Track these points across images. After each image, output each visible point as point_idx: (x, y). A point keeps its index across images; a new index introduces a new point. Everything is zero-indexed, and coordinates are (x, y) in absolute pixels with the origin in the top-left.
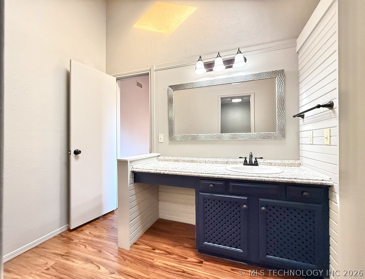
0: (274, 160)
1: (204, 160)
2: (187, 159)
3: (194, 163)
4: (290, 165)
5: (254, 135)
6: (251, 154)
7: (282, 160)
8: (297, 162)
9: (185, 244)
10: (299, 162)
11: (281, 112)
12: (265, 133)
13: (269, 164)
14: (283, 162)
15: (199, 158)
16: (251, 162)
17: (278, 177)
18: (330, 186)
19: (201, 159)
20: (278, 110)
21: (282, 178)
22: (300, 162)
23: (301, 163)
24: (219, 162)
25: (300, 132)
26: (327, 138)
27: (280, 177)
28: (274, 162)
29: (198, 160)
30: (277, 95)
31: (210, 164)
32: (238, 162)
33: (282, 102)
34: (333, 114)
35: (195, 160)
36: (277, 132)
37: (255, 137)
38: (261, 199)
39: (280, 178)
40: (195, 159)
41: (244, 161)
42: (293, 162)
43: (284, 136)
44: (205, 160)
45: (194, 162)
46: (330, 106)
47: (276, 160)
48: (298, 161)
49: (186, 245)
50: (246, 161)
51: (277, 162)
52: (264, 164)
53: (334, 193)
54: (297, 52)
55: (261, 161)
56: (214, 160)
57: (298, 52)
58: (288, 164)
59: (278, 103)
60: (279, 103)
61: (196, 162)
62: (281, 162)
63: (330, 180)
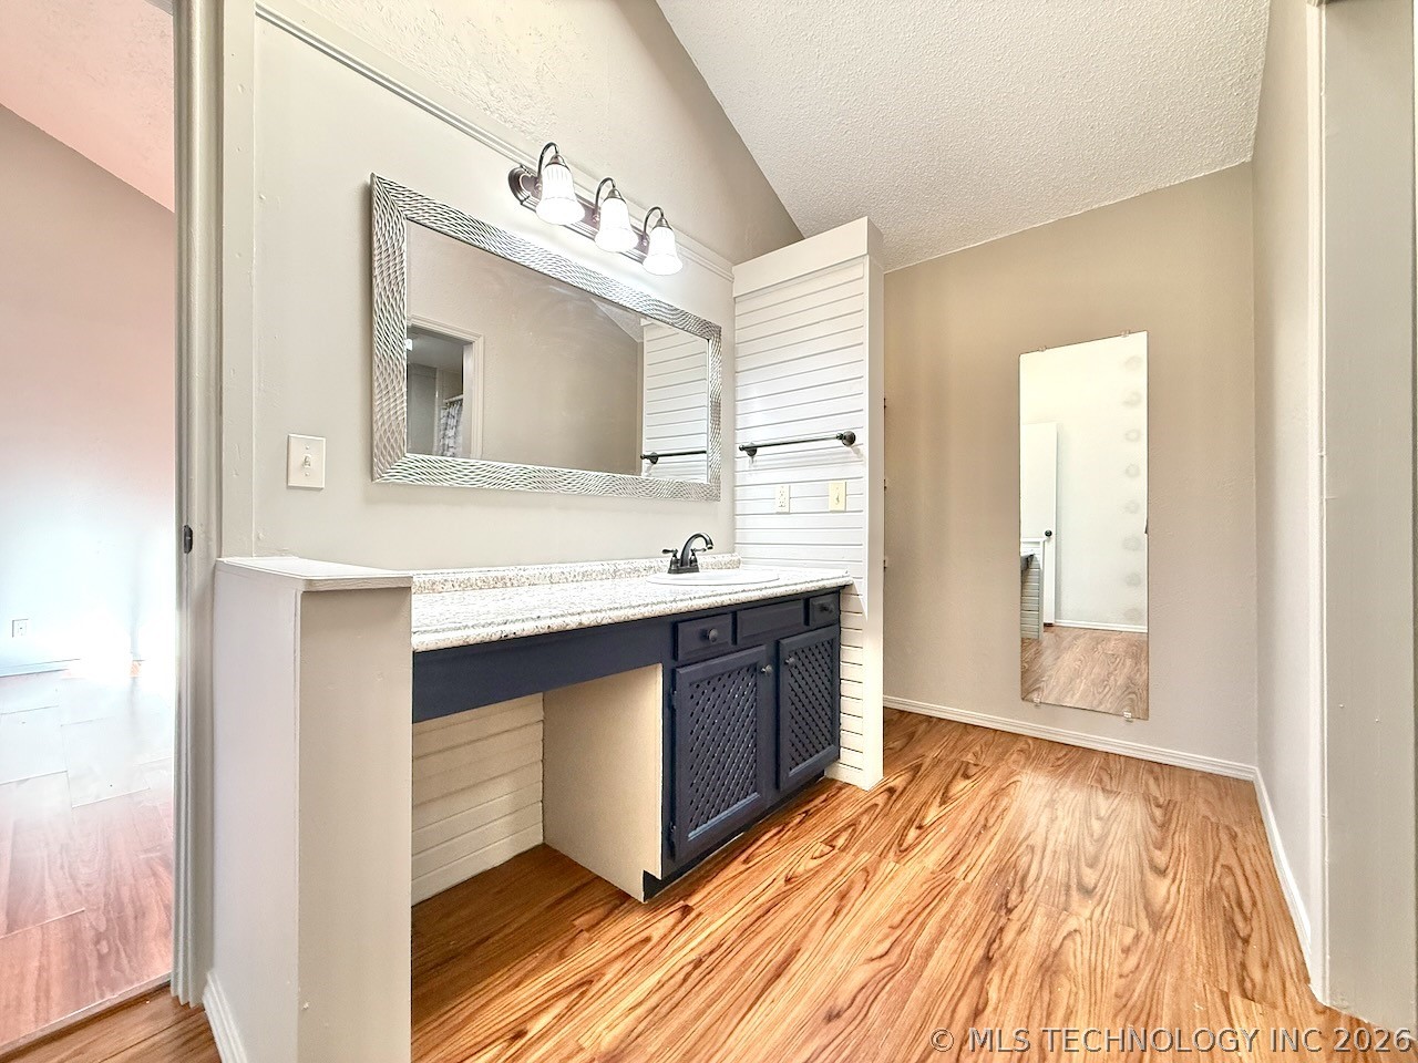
1: (542, 572)
2: (474, 574)
3: (510, 591)
9: (577, 922)
15: (522, 567)
18: (846, 586)
19: (532, 570)
22: (739, 557)
23: (741, 559)
24: (594, 575)
26: (838, 498)
29: (522, 573)
31: (566, 586)
34: (853, 454)
35: (511, 574)
38: (783, 642)
40: (511, 572)
44: (547, 572)
45: (509, 584)
49: (581, 922)
56: (579, 568)
61: (515, 582)
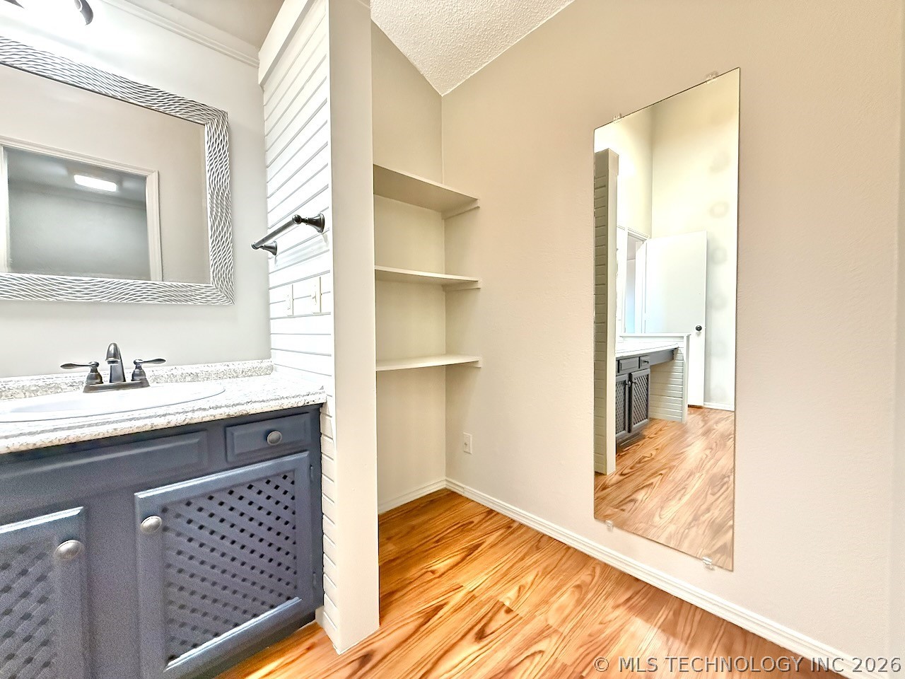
0: (206, 365)
4: (246, 374)
5: (132, 287)
6: (112, 347)
7: (228, 363)
8: (266, 363)
10: (269, 364)
11: (222, 229)
12: (174, 283)
13: (189, 379)
14: (231, 367)
16: (118, 379)
17: (200, 409)
18: (321, 405)
20: (214, 224)
21: (213, 408)
22: (272, 364)
23: (274, 366)
25: (270, 289)
26: (315, 297)
27: (207, 407)
28: (206, 369)
30: (208, 175)
32: (64, 386)
33: (225, 203)
34: (324, 243)
36: (211, 285)
37: (139, 293)
38: (141, 495)
39: (204, 409)
41: (85, 379)
42: (256, 363)
43: (230, 296)
46: (318, 223)
47: (210, 365)
48: (268, 360)
50: (95, 376)
51: (213, 369)
52: (172, 378)
53: (327, 417)
54: (259, 83)
55: (160, 373)
57: (262, 85)
58: (242, 372)
59: (212, 202)
60: (215, 202)
62: (226, 368)
63: (321, 391)
